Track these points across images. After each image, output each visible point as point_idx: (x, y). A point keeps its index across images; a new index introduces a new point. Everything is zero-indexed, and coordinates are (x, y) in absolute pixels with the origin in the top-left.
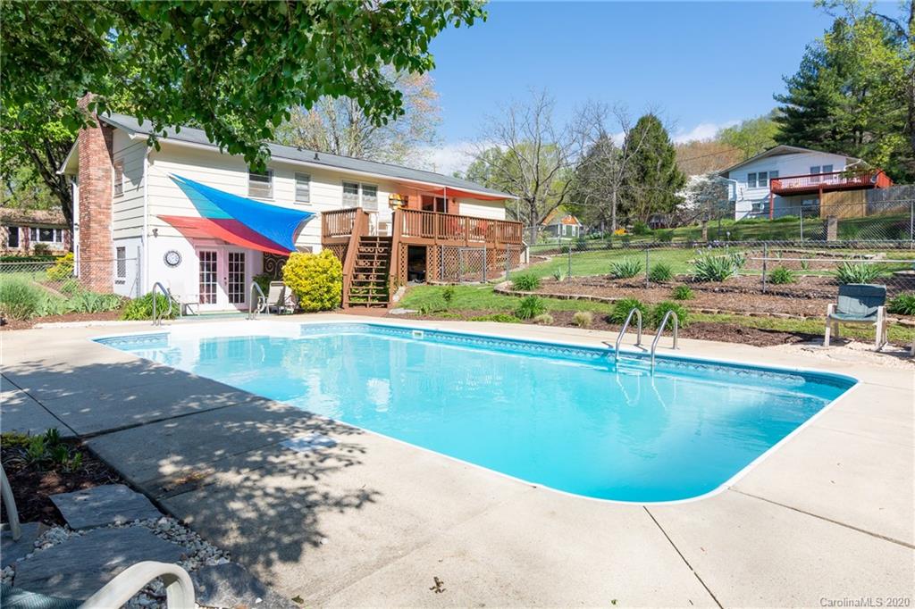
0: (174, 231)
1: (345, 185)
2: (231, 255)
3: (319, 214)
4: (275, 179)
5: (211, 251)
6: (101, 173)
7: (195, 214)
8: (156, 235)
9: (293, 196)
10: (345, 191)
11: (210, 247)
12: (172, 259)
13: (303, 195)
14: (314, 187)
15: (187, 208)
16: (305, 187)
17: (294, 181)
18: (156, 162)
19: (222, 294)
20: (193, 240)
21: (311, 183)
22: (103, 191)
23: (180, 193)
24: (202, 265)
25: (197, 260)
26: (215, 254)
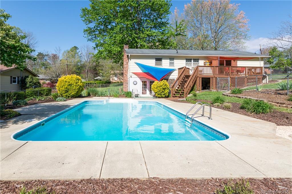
0: (136, 76)
1: (186, 59)
2: (150, 82)
3: (177, 69)
4: (163, 60)
5: (145, 81)
6: (126, 63)
7: (141, 71)
8: (131, 77)
9: (168, 64)
10: (186, 61)
11: (145, 80)
12: (135, 83)
13: (172, 64)
14: (175, 61)
15: (139, 70)
16: (172, 62)
17: (169, 60)
18: (131, 60)
19: (148, 92)
20: (140, 78)
21: (175, 60)
22: (126, 67)
23: (137, 67)
24: (143, 84)
25: (142, 83)
26: (146, 82)
